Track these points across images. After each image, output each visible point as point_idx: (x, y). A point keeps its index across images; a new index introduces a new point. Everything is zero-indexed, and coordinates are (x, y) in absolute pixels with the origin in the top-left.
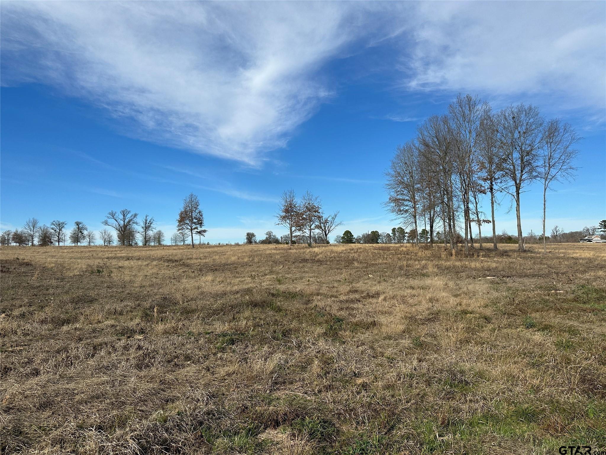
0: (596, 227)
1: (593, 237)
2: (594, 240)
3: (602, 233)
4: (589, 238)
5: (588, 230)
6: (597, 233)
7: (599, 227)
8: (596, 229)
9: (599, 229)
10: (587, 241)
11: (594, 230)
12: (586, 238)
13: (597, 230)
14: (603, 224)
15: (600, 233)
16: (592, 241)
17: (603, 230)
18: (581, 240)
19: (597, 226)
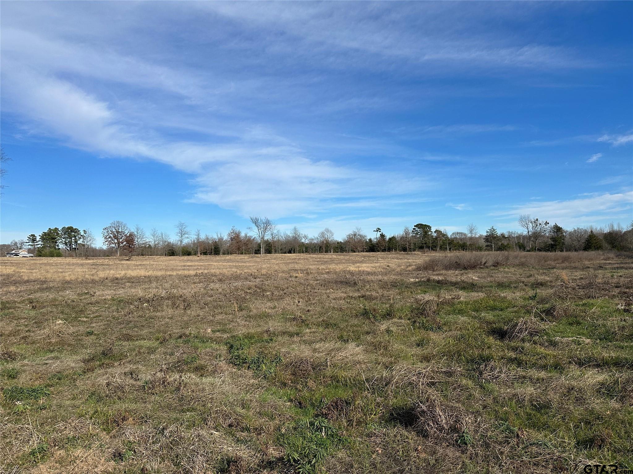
0: (24, 241)
1: (20, 251)
2: (21, 254)
3: (30, 247)
4: (16, 252)
5: (16, 244)
6: (25, 247)
7: (28, 241)
8: (24, 242)
9: (27, 243)
10: (14, 255)
11: (22, 243)
12: (13, 252)
13: (25, 244)
14: (31, 238)
15: (27, 247)
16: (18, 255)
17: (31, 244)
18: (7, 254)
19: (26, 239)
